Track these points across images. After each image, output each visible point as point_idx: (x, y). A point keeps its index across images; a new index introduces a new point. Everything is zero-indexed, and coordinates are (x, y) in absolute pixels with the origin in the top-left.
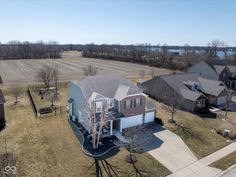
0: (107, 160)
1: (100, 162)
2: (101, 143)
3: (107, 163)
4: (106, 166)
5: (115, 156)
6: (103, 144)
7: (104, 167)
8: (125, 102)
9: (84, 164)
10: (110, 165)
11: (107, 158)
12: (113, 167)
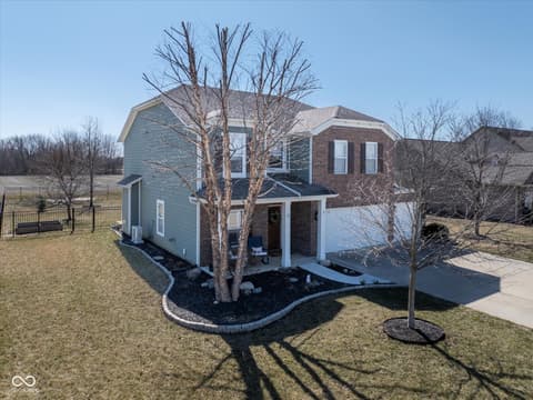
0: (296, 341)
1: (258, 352)
2: (249, 286)
3: (297, 354)
4: (296, 367)
5: (331, 324)
6: (259, 290)
7: (290, 373)
8: (331, 146)
9: (170, 367)
10: (316, 362)
11: (293, 332)
12: (337, 370)
